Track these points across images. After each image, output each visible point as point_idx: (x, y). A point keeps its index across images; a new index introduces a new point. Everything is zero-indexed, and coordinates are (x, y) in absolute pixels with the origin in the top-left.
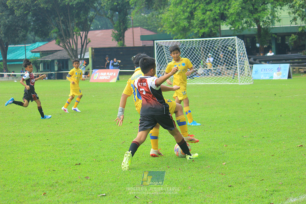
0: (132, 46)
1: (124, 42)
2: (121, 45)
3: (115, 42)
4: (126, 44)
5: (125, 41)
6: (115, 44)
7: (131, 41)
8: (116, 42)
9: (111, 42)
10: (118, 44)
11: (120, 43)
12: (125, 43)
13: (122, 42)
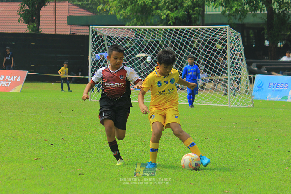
0: (53, 33)
1: (38, 25)
2: (33, 31)
3: (23, 24)
4: (42, 30)
5: (41, 24)
6: (23, 28)
7: (51, 24)
8: (26, 24)
9: (18, 24)
10: (28, 27)
11: (31, 26)
12: (40, 27)
13: (35, 25)
